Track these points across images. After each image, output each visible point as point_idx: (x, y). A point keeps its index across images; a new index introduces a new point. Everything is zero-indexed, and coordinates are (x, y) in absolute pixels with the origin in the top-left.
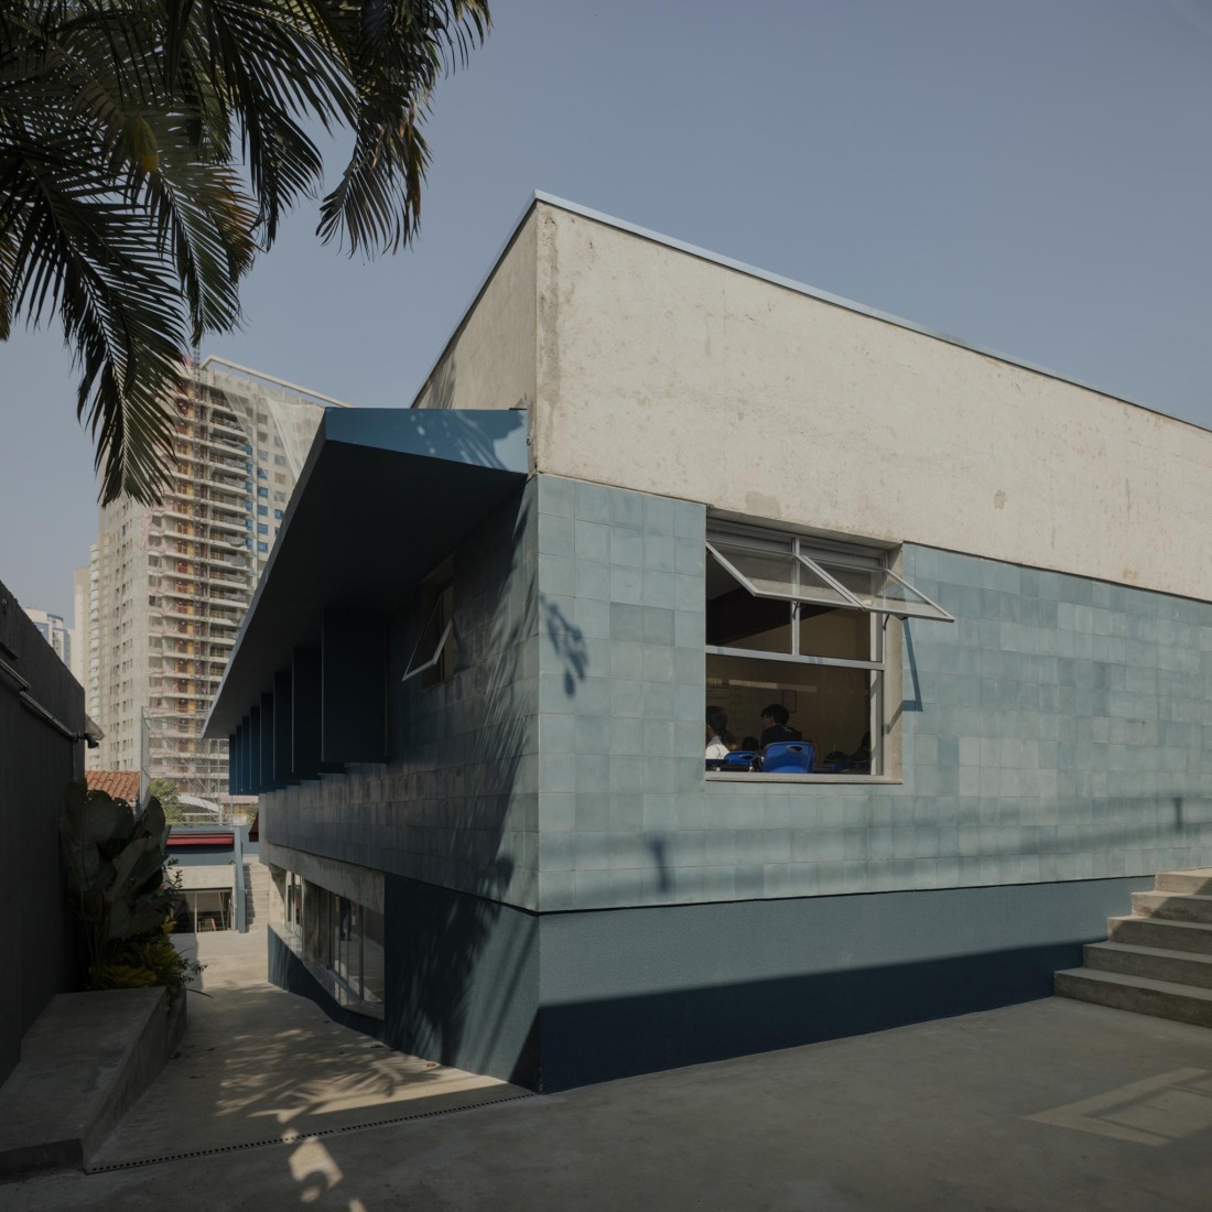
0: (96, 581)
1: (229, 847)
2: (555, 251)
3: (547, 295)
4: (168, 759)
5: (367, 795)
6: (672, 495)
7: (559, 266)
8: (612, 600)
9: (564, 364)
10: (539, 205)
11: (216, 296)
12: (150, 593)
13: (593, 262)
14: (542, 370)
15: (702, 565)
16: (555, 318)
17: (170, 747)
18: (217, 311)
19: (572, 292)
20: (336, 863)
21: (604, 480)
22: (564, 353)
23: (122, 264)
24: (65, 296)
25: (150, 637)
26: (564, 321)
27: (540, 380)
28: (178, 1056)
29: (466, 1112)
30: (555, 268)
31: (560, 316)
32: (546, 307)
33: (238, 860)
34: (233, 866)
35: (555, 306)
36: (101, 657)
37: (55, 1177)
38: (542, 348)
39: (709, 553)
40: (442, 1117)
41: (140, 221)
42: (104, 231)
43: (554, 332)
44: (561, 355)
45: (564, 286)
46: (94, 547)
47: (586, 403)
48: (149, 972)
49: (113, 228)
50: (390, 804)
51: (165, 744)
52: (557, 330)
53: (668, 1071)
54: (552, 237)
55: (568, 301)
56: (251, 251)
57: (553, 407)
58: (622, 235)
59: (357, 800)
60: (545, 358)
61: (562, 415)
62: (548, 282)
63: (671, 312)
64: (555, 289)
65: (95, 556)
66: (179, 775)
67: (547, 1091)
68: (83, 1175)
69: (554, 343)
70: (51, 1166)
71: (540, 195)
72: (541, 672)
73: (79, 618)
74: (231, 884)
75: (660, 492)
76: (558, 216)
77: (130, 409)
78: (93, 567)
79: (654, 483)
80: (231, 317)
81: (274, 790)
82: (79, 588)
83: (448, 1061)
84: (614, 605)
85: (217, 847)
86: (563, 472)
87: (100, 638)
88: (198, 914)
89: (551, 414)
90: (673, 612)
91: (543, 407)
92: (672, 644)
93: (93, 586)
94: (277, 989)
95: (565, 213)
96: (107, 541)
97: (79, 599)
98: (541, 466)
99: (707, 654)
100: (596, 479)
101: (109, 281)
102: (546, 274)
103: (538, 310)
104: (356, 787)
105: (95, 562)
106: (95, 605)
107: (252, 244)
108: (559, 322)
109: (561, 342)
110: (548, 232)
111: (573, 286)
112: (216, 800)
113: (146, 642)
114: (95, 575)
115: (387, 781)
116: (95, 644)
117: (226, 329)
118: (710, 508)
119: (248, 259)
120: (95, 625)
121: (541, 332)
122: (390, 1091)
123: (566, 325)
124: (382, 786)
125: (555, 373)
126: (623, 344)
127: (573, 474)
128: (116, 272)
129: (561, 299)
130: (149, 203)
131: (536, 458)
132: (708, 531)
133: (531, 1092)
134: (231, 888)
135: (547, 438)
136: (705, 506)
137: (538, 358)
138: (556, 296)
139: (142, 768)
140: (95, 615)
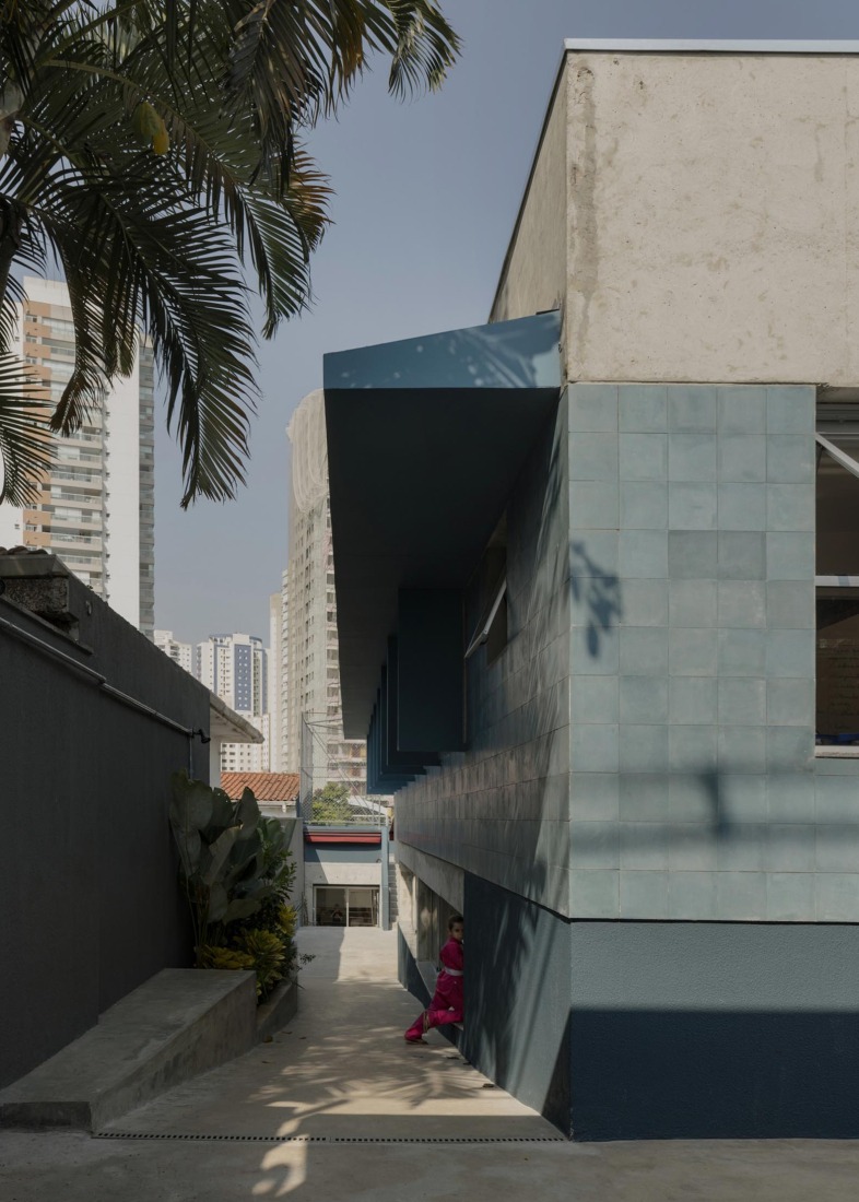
0: (286, 604)
1: (377, 846)
2: (591, 106)
3: (582, 164)
4: (344, 764)
5: (454, 788)
6: (761, 379)
7: (596, 124)
8: (670, 528)
9: (604, 241)
10: (570, 56)
11: (287, 284)
12: (328, 610)
13: (643, 105)
14: (573, 257)
15: (809, 468)
16: (591, 189)
17: (345, 752)
18: (289, 300)
19: (616, 150)
20: (436, 861)
21: (659, 377)
22: (604, 228)
23: (187, 270)
24: (152, 317)
25: (328, 651)
26: (603, 189)
27: (571, 269)
28: (270, 1040)
29: (474, 1146)
30: (591, 128)
31: (597, 184)
32: (580, 178)
33: (384, 858)
34: (380, 864)
35: (591, 175)
36: (289, 673)
37: (67, 1134)
38: (573, 229)
39: (821, 449)
40: (445, 1146)
41: (204, 224)
42: (171, 243)
43: (591, 206)
44: (599, 232)
45: (603, 145)
46: (285, 573)
47: (635, 284)
48: (247, 956)
49: (178, 238)
50: (467, 795)
51: (340, 749)
52: (594, 202)
53: (755, 1141)
54: (587, 91)
55: (610, 163)
56: (321, 225)
57: (588, 298)
58: (685, 59)
59: (448, 794)
60: (577, 241)
61: (601, 305)
62: (582, 146)
63: (760, 139)
64: (592, 153)
65: (285, 581)
66: (353, 779)
67: (580, 1137)
68: (89, 1137)
69: (591, 220)
70: (64, 1124)
71: (571, 43)
72: (573, 625)
73: (274, 638)
74: (379, 882)
75: (742, 379)
76: (595, 62)
77: (205, 411)
78: (285, 590)
79: (733, 369)
80: (300, 300)
81: (400, 788)
82: (273, 611)
83: (500, 1082)
84: (673, 533)
85: (365, 845)
86: (603, 377)
87: (290, 655)
88: (350, 909)
89: (586, 307)
90: (763, 535)
91: (576, 301)
92: (762, 577)
93: (285, 608)
94: (401, 986)
95: (605, 56)
96: (294, 566)
97: (273, 621)
98: (572, 375)
99: (817, 587)
100: (648, 378)
101: (181, 290)
102: (579, 138)
103: (569, 184)
104: (447, 779)
105: (286, 586)
106: (285, 625)
107: (322, 219)
108: (596, 193)
109: (599, 217)
110: (581, 86)
111: (617, 142)
112: (384, 804)
113: (325, 654)
114: (285, 599)
115: (466, 771)
116: (286, 661)
117: (293, 312)
118: (822, 389)
119: (318, 234)
120: (285, 644)
121: (572, 210)
122: (417, 1101)
123: (605, 192)
124: (463, 776)
125: (591, 256)
126: (688, 198)
127: (616, 376)
128: (184, 279)
129: (600, 162)
130: (211, 204)
131: (566, 365)
132: (818, 421)
133: (561, 1135)
134: (378, 886)
135: (581, 338)
136: (814, 387)
137: (569, 243)
138: (593, 161)
139: (302, 769)
140: (285, 635)
